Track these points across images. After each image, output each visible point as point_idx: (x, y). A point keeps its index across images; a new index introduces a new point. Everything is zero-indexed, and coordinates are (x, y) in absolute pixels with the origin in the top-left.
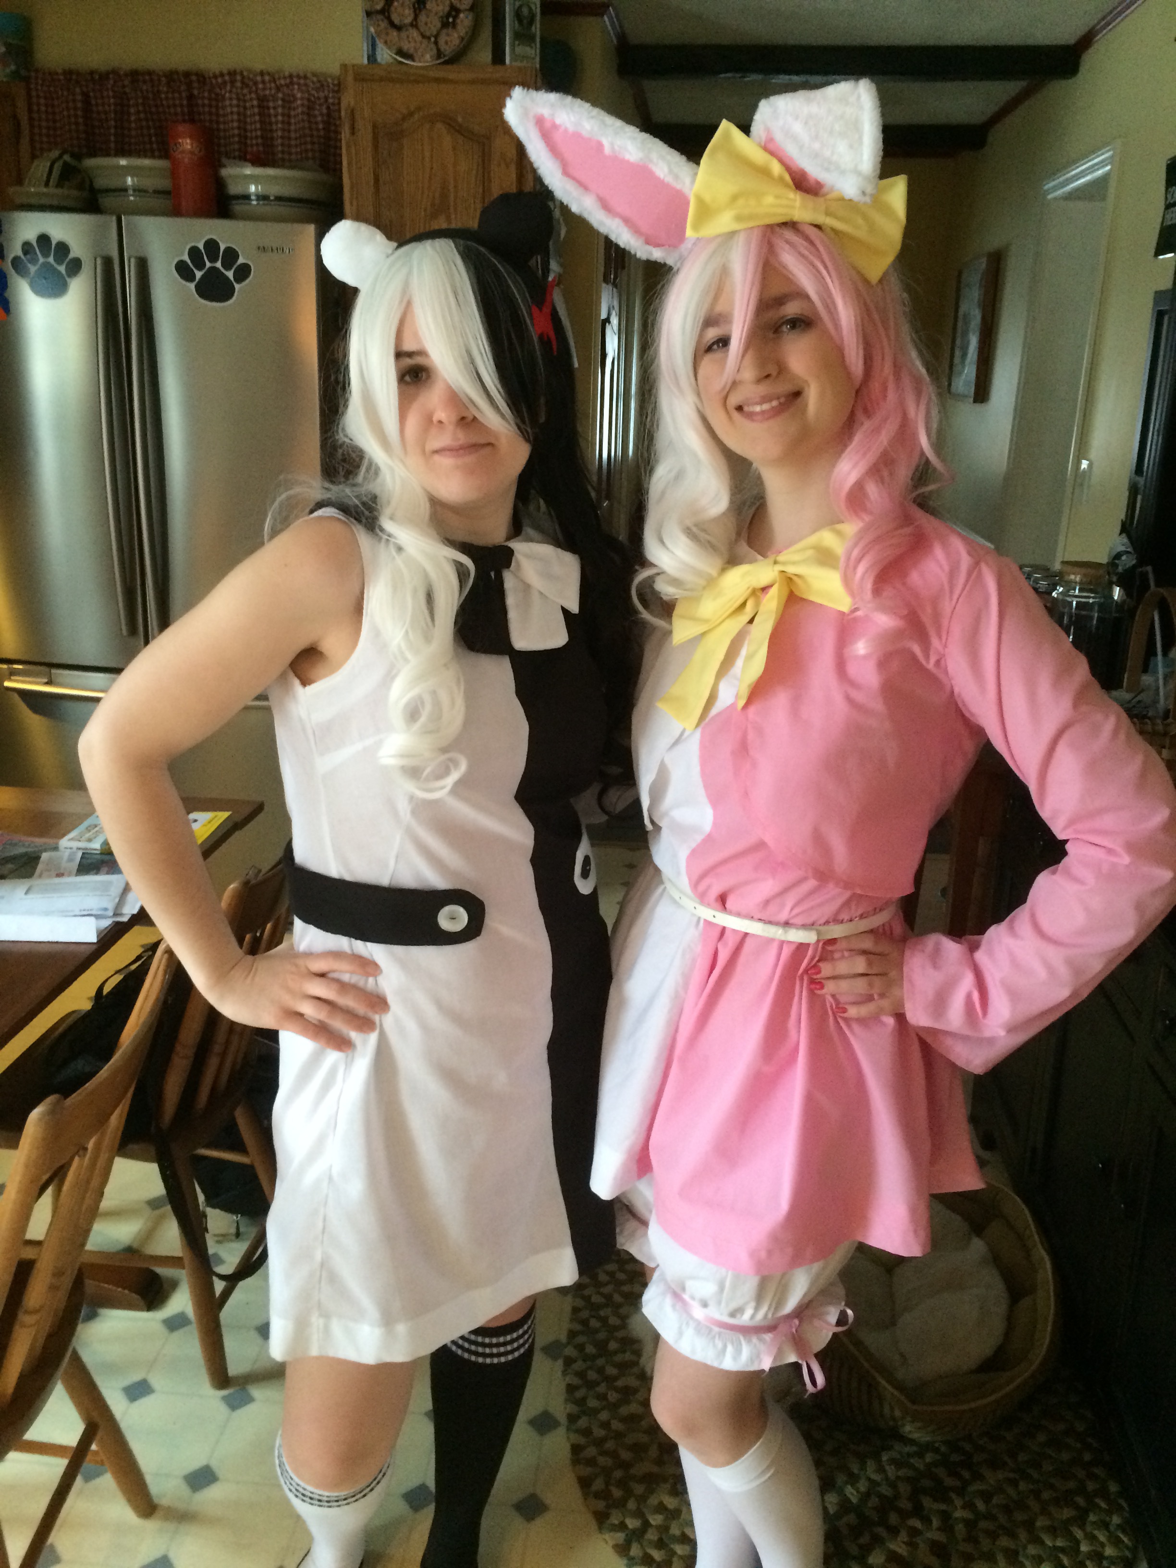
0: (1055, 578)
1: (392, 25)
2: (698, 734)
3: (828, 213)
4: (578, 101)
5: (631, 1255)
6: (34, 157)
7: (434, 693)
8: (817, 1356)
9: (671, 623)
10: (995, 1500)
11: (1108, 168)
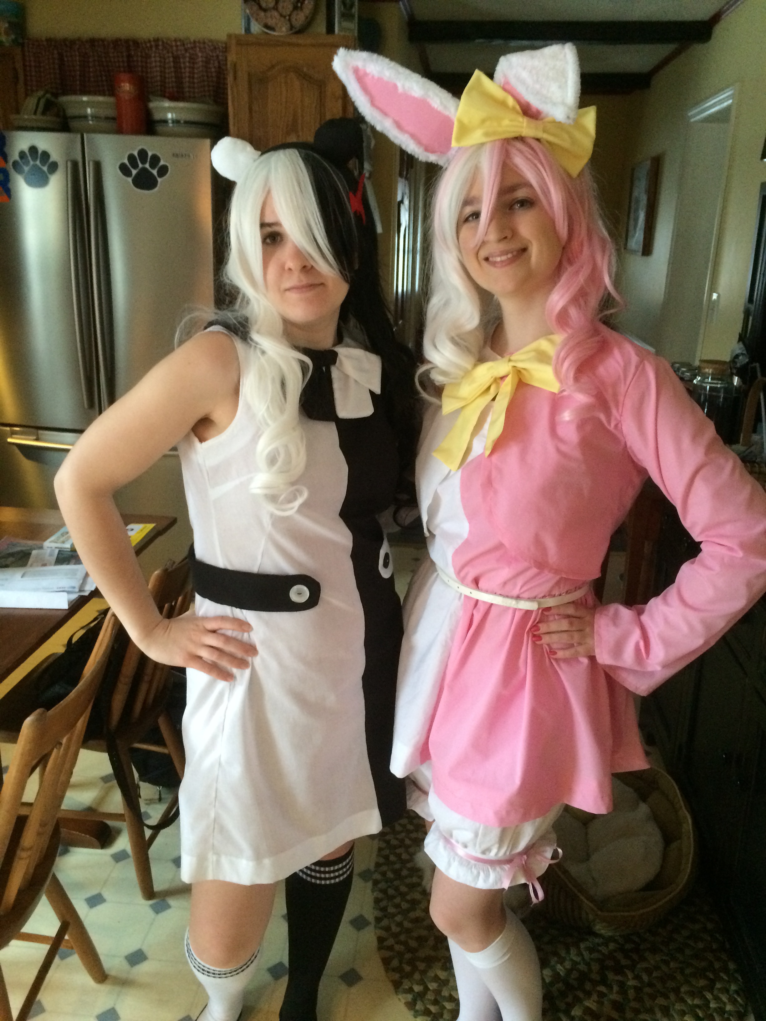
0: (696, 371)
1: (261, 8)
2: (460, 472)
3: (544, 131)
4: (381, 58)
5: (417, 813)
6: (27, 95)
7: (286, 446)
8: (538, 879)
9: (441, 400)
10: (655, 974)
11: (730, 101)
